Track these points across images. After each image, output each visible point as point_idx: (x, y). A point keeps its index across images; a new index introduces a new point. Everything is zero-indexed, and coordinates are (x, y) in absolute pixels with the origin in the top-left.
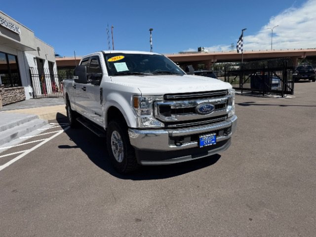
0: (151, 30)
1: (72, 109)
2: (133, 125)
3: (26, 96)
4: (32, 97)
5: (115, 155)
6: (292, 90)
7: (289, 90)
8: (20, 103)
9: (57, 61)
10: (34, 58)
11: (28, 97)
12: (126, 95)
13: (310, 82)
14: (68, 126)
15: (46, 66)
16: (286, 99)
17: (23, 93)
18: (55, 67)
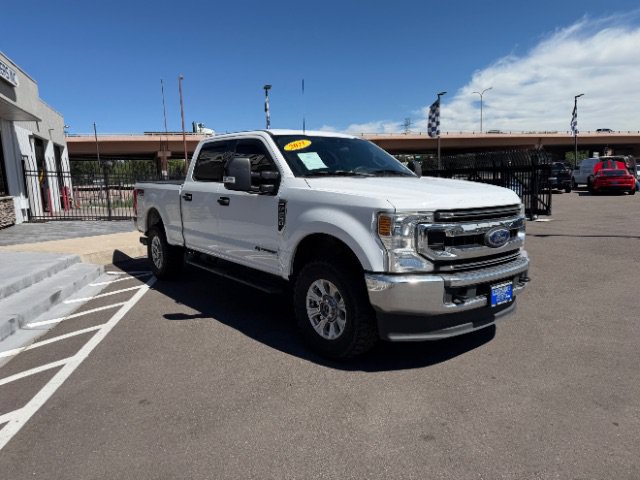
0: (267, 88)
1: (169, 241)
2: (378, 267)
3: (16, 217)
4: (26, 219)
5: (316, 328)
6: (548, 207)
7: (540, 206)
8: (7, 230)
9: (69, 144)
10: (30, 137)
11: (20, 219)
12: (359, 213)
13: (561, 193)
14: (151, 276)
15: (49, 153)
16: (538, 224)
17: (11, 209)
18: (65, 155)
